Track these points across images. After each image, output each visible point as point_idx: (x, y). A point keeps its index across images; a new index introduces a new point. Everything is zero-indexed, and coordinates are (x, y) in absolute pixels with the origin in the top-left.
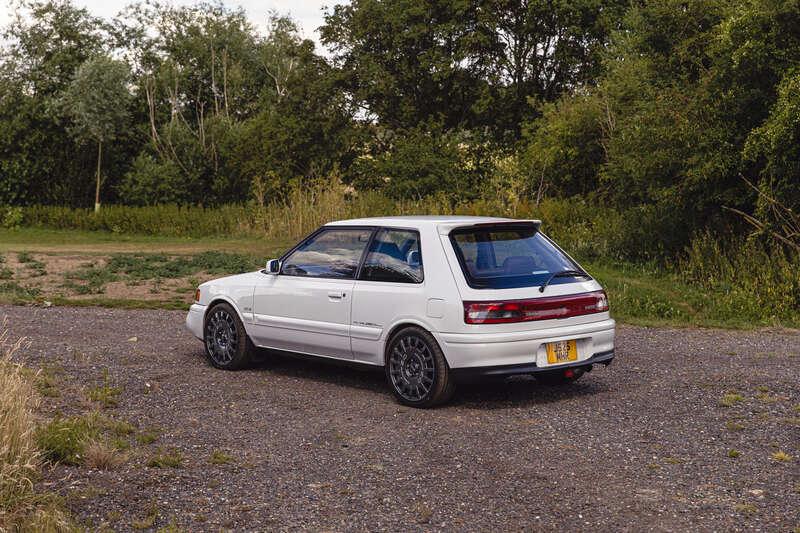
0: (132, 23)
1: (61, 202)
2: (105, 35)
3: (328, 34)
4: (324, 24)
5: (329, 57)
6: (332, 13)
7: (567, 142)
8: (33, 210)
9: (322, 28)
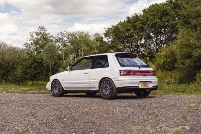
0: (60, 36)
1: (41, 80)
2: (54, 40)
3: (106, 35)
4: (105, 32)
5: (107, 41)
6: (107, 29)
7: (167, 57)
8: (34, 82)
9: (105, 34)
